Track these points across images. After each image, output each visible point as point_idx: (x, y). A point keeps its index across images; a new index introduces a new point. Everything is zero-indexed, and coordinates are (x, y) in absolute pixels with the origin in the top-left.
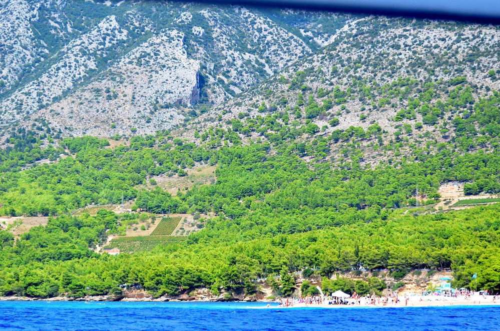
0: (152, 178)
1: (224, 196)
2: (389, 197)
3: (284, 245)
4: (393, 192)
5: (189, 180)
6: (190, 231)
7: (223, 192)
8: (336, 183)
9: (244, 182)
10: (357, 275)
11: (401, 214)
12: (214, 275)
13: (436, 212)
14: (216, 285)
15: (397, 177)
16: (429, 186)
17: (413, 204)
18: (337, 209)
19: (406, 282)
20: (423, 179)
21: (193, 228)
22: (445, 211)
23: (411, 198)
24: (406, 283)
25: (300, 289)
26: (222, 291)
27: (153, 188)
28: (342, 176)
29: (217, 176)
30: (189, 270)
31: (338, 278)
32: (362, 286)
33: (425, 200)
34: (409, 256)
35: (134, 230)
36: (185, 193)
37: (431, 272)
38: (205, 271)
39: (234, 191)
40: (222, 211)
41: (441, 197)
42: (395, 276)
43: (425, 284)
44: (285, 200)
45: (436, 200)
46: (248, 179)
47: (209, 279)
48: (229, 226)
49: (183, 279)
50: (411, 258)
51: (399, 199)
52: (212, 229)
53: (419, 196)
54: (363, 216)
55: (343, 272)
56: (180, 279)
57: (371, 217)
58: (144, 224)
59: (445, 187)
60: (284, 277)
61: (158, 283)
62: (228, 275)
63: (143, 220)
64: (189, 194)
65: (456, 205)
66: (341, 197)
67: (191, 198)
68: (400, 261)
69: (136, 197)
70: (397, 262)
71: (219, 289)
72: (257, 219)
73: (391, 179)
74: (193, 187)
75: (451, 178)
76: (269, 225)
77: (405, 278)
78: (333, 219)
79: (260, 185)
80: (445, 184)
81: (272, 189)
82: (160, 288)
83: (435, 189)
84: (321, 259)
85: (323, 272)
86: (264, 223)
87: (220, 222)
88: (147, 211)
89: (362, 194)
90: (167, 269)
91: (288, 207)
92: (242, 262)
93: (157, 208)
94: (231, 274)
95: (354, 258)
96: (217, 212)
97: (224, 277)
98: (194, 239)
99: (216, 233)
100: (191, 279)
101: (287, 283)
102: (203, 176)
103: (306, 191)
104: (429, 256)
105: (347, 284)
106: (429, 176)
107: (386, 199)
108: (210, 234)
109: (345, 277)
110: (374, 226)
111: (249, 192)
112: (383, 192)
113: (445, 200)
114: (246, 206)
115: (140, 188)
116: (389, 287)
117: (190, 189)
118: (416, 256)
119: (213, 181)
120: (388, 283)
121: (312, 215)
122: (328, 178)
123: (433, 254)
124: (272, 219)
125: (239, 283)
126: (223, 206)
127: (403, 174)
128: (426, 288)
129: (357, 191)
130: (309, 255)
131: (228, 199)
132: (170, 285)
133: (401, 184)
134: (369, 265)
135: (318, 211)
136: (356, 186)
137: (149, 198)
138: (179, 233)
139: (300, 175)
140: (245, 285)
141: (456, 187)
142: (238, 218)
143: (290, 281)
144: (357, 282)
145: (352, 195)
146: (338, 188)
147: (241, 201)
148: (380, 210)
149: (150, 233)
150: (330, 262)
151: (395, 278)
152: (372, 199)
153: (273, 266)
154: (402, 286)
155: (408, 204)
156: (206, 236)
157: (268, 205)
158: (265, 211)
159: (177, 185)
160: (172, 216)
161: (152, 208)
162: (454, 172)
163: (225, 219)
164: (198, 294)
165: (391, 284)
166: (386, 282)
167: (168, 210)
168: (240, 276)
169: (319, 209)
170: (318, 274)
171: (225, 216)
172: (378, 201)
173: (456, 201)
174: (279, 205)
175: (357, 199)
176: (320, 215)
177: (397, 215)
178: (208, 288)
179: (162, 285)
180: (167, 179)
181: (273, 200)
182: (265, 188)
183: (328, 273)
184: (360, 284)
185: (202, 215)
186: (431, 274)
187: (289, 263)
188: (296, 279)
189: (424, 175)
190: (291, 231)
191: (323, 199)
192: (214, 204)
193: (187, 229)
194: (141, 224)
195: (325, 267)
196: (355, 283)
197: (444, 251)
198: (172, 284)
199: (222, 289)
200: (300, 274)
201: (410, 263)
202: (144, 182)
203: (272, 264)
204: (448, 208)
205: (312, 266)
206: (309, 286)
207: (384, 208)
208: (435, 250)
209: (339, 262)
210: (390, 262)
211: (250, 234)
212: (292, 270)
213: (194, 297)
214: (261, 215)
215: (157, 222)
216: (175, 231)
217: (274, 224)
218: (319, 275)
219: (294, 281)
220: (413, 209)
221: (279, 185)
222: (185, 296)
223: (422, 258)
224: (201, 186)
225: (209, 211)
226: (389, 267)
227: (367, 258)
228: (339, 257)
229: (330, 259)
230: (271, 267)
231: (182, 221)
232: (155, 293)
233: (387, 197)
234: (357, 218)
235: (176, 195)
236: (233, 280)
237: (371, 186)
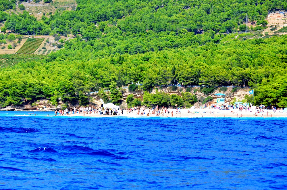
0: (21, 4)
1: (82, 20)
2: (223, 24)
3: (121, 64)
4: (227, 19)
5: (53, 6)
6: (50, 50)
7: (81, 17)
8: (178, 10)
9: (100, 9)
10: (173, 90)
11: (232, 38)
12: (53, 88)
13: (262, 36)
14: (55, 97)
15: (231, 5)
16: (259, 13)
17: (243, 30)
18: (177, 34)
19: (214, 96)
20: (254, 8)
21: (54, 48)
22: (270, 36)
23: (242, 25)
24: (214, 98)
25: (126, 101)
26: (60, 102)
27: (22, 12)
28: (184, 4)
29: (77, 3)
30: (32, 84)
31: (156, 92)
32: (177, 99)
33: (254, 26)
34: (217, 74)
35: (2, 49)
36: (48, 17)
37: (236, 89)
38: (46, 85)
39: (91, 16)
40: (79, 33)
41: (268, 24)
42: (205, 92)
43: (230, 99)
44: (134, 25)
45: (264, 26)
46: (103, 6)
47: (49, 92)
48: (84, 46)
49: (26, 91)
50: (218, 76)
51: (231, 25)
52: (69, 49)
53: (248, 22)
54: (199, 40)
55: (162, 87)
56: (24, 91)
57: (206, 40)
58: (11, 44)
59: (272, 15)
60: (112, 91)
61: (6, 94)
62: (65, 88)
63: (10, 40)
64: (52, 18)
65: (280, 31)
66: (182, 23)
67: (54, 22)
68: (209, 78)
69: (5, 20)
70: (206, 79)
71: (58, 100)
72: (109, 41)
73: (226, 8)
74: (56, 12)
75: (278, 7)
76: (118, 46)
77: (213, 94)
78: (173, 41)
79: (113, 11)
80: (273, 13)
81: (123, 15)
82: (7, 99)
83: (263, 17)
84: (144, 76)
85: (145, 87)
86: (114, 45)
87: (77, 43)
88: (14, 32)
89: (201, 21)
90: (13, 83)
91: (136, 31)
92: (77, 77)
93: (24, 30)
94: (67, 88)
95: (171, 75)
96: (75, 35)
97: (62, 90)
98: (53, 57)
99: (72, 53)
100: (34, 92)
101: (115, 96)
102: (65, 3)
103: (152, 17)
104: (234, 75)
105: (164, 98)
106: (259, 5)
107: (220, 25)
108: (67, 53)
109: (162, 92)
110: (205, 48)
111: (104, 17)
112: (219, 20)
113: (271, 27)
114: (101, 30)
115: (10, 12)
116: (200, 101)
117: (53, 14)
118: (223, 75)
119: (74, 8)
120: (199, 97)
121: (155, 39)
122: (172, 6)
123: (237, 73)
124: (121, 41)
125: (75, 96)
126: (81, 29)
127: (237, 4)
128: (231, 102)
129: (196, 17)
130: (135, 72)
131: (85, 23)
132: (15, 97)
133: (234, 12)
134: (184, 81)
135: (161, 35)
136: (195, 14)
137: (17, 21)
138: (41, 52)
139: (148, 3)
140: (79, 97)
141: (282, 15)
142: (93, 40)
143: (118, 94)
144: (172, 96)
145: (191, 22)
146: (180, 15)
147: (96, 25)
148: (214, 35)
149: (16, 52)
150: (151, 79)
151: (204, 93)
152: (208, 25)
153: (104, 81)
154: (211, 100)
155: (239, 30)
156: (63, 55)
157: (118, 29)
158: (116, 35)
159: (43, 10)
160: (36, 37)
161: (19, 30)
162: (281, 2)
163: (81, 40)
164: (39, 104)
165: (201, 98)
166: (197, 97)
167: (33, 32)
168: (76, 89)
169: (162, 33)
170: (141, 88)
171: (81, 38)
172: (213, 27)
173: (281, 27)
174: (128, 29)
175: (195, 25)
176: (162, 38)
177: (229, 39)
178: (48, 100)
179: (9, 96)
180: (35, 5)
181: (124, 24)
182: (117, 14)
183: (149, 88)
184: (175, 98)
185: (63, 37)
186: (235, 90)
187: (117, 79)
188: (123, 93)
189: (254, 5)
190: (136, 51)
191: (166, 24)
192: (73, 28)
193: (48, 48)
194: (9, 44)
195: (146, 83)
196: (171, 97)
197: (247, 71)
198: (17, 96)
199: (60, 100)
200: (127, 88)
201: (218, 81)
202: (13, 7)
203: (103, 80)
204: (273, 34)
205: (137, 82)
206: (133, 99)
207: (218, 33)
208: (239, 70)
209: (159, 79)
210: (200, 79)
211: (101, 54)
212: (120, 85)
213: (36, 107)
214: (112, 37)
215: (23, 42)
216: (38, 50)
217: (122, 46)
218: (142, 90)
219: (121, 95)
220: (243, 34)
221: (130, 11)
222: (28, 106)
223: (228, 76)
224: (64, 11)
225: (69, 33)
226: (200, 84)
227: (182, 76)
228: (159, 74)
229: (151, 76)
230: (102, 82)
231: (44, 42)
232: (2, 103)
233: (221, 23)
234: (193, 41)
235: (41, 19)
236: (70, 93)
237: (208, 13)
